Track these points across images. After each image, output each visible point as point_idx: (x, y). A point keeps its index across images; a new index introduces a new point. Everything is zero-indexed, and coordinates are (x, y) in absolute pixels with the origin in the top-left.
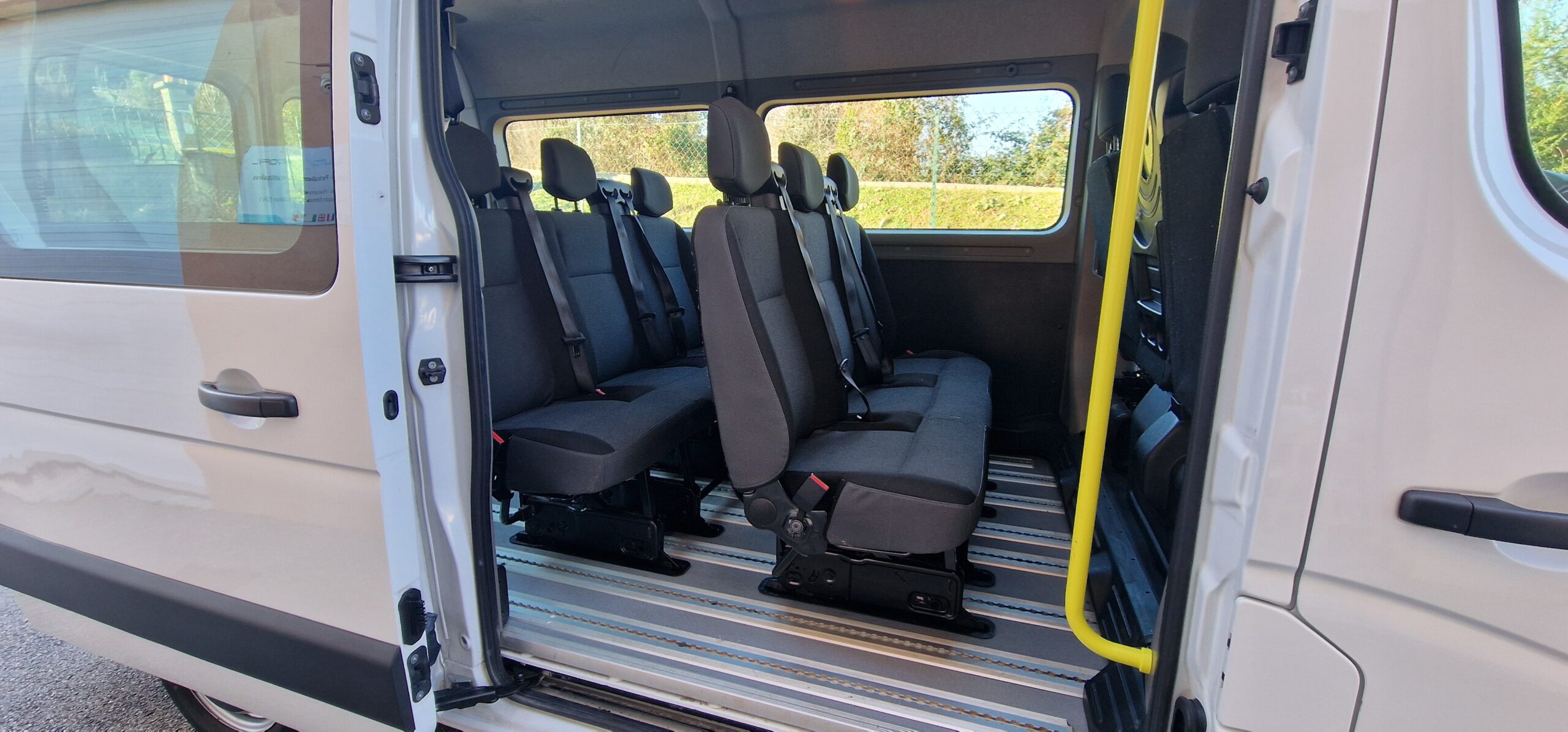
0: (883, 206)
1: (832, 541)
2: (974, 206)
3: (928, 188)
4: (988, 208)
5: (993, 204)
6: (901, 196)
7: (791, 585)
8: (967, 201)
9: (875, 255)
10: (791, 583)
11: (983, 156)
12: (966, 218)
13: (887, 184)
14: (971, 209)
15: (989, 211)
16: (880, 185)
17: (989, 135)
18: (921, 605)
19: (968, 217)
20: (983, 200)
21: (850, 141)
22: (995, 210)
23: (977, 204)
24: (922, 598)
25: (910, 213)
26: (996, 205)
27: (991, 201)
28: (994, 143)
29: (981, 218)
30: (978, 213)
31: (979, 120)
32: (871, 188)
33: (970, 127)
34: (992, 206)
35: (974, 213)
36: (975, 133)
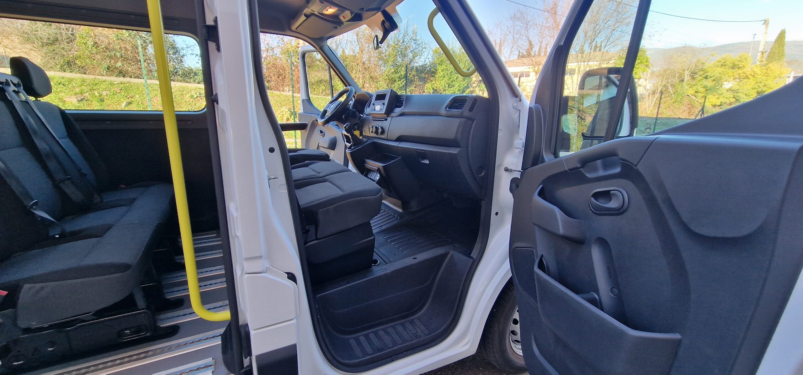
0: (123, 93)
1: (23, 326)
2: (188, 96)
3: (155, 84)
4: (197, 97)
5: (200, 95)
6: (136, 87)
7: (15, 365)
8: (183, 93)
9: (78, 126)
10: (15, 364)
11: (192, 67)
12: (184, 103)
13: (127, 79)
14: (187, 98)
15: (197, 98)
16: (121, 79)
17: (195, 55)
18: (129, 335)
19: (185, 102)
20: (193, 93)
21: (90, 47)
22: (201, 99)
23: (190, 95)
24: (128, 331)
25: (144, 98)
26: (201, 95)
27: (198, 93)
28: (198, 60)
29: (194, 103)
30: (191, 100)
31: (186, 46)
32: (111, 81)
33: (181, 49)
34: (199, 96)
35: (188, 100)
36: (185, 53)
